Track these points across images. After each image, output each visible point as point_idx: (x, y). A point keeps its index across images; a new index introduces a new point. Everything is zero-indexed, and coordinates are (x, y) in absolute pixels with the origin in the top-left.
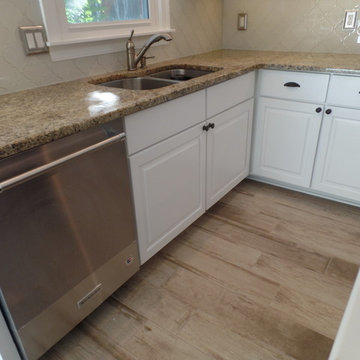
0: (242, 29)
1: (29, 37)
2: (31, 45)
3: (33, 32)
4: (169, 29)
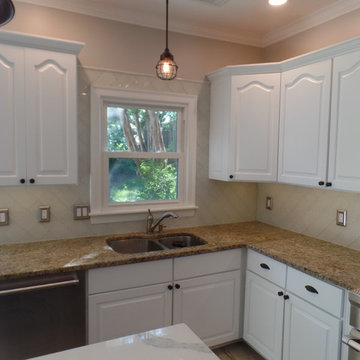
0: (269, 208)
1: (79, 210)
2: (79, 214)
3: (82, 207)
4: (193, 206)
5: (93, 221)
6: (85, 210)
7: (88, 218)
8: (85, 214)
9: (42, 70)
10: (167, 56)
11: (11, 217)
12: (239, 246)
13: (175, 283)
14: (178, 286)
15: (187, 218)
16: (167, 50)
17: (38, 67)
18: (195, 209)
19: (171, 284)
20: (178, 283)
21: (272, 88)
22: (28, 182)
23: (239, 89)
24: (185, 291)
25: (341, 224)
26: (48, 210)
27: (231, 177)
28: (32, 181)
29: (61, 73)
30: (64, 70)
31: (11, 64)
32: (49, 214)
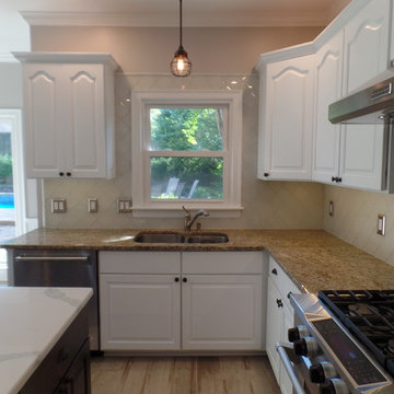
0: (331, 214)
1: (122, 204)
2: (122, 207)
3: (124, 201)
4: (239, 207)
5: (134, 215)
6: (127, 204)
7: (131, 211)
8: (127, 207)
9: (75, 81)
10: (181, 53)
11: (69, 206)
12: (259, 249)
13: (184, 276)
14: (185, 280)
15: (232, 219)
16: (181, 47)
17: (73, 79)
18: (241, 211)
19: (178, 276)
20: (187, 277)
21: (306, 72)
22: (65, 176)
23: (274, 78)
24: (195, 287)
25: (380, 232)
26: (97, 202)
27: (266, 175)
28: (69, 174)
29: (91, 81)
30: (94, 79)
31: (53, 79)
32: (97, 205)
